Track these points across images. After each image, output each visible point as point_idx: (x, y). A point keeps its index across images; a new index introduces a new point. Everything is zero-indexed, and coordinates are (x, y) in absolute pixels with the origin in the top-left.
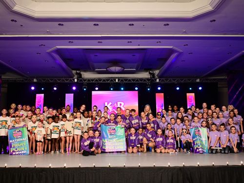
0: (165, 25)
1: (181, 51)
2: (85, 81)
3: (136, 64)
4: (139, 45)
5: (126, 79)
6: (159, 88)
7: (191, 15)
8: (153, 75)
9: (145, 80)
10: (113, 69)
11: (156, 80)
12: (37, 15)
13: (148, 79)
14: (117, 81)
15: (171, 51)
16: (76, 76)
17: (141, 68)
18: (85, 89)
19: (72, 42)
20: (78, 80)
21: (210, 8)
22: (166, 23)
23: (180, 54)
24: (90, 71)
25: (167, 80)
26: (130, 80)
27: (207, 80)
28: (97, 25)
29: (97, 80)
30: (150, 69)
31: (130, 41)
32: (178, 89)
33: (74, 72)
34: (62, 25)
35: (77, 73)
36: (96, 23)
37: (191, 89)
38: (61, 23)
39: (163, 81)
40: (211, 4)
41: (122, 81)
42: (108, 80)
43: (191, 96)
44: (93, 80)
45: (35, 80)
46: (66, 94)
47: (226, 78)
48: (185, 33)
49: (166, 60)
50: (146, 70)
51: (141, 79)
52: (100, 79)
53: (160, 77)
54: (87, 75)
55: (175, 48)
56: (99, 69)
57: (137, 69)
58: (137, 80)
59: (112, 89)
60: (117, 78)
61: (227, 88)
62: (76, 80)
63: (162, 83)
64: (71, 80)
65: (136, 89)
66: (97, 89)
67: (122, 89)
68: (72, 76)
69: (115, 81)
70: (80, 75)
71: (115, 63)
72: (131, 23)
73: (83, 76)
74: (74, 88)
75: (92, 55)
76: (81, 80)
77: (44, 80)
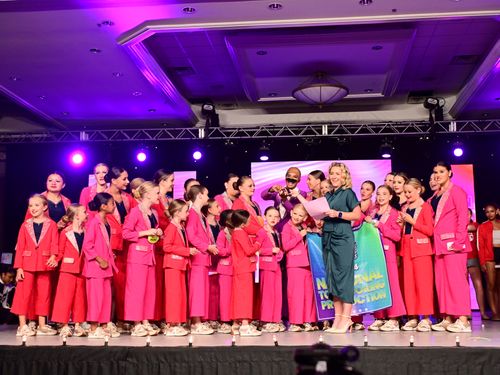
2: (228, 134)
3: (384, 77)
4: (394, 11)
5: (352, 127)
6: (458, 152)
8: (438, 111)
9: (412, 129)
10: (314, 92)
11: (447, 125)
13: (421, 123)
14: (325, 131)
16: (201, 122)
17: (397, 92)
19: (193, 10)
20: (207, 131)
24: (244, 106)
25: (482, 125)
26: (364, 129)
29: (263, 132)
30: (429, 94)
33: (196, 109)
35: (204, 113)
39: (469, 127)
41: (340, 131)
42: (297, 131)
44: (251, 131)
45: (84, 136)
49: (479, 60)
50: (415, 96)
51: (401, 125)
52: (273, 128)
53: (460, 115)
54: (234, 118)
56: (270, 95)
57: (387, 92)
58: (389, 127)
60: (324, 123)
62: (202, 134)
63: (468, 134)
64: (187, 134)
68: (189, 121)
69: (320, 132)
70: (212, 119)
71: (321, 72)
73: (221, 122)
74: (197, 156)
75: (251, 53)
76: (217, 133)
77: (109, 134)
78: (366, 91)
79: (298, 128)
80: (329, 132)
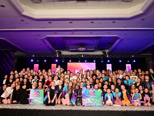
0: (113, 22)
1: (123, 38)
2: (63, 56)
3: (94, 46)
4: (97, 35)
5: (88, 55)
6: (109, 61)
7: (129, 16)
8: (105, 53)
9: (100, 56)
10: (80, 49)
11: (106, 56)
12: (36, 17)
13: (102, 55)
15: (116, 38)
16: (58, 54)
17: (97, 49)
18: (63, 61)
19: (56, 33)
21: (141, 12)
22: (114, 21)
23: (122, 40)
24: (66, 51)
25: (113, 56)
26: (90, 56)
27: (139, 56)
28: (72, 22)
29: (70, 56)
30: (103, 49)
31: (91, 32)
32: (120, 61)
33: (57, 51)
34: (51, 23)
35: (58, 52)
36: (71, 21)
37: (128, 61)
38: (50, 22)
39: (111, 56)
40: (142, 9)
41: (86, 56)
42: (77, 56)
43: (128, 66)
44: (68, 56)
46: (52, 64)
47: (151, 54)
48: (125, 27)
49: (113, 43)
50: (100, 50)
51: (97, 56)
52: (72, 55)
53: (109, 54)
54: (65, 53)
55: (119, 36)
57: (95, 49)
58: (95, 56)
59: (79, 61)
60: (82, 54)
61: (152, 61)
62: (58, 56)
63: (110, 57)
64: (55, 56)
65: (94, 61)
66: (70, 61)
67: (86, 61)
68: (55, 53)
70: (60, 53)
71: (82, 45)
72: (92, 21)
73: (62, 54)
74: (57, 61)
75: (68, 41)
76: (61, 56)
77: (39, 56)
78: (91, 49)
79: (77, 55)
80: (83, 56)
